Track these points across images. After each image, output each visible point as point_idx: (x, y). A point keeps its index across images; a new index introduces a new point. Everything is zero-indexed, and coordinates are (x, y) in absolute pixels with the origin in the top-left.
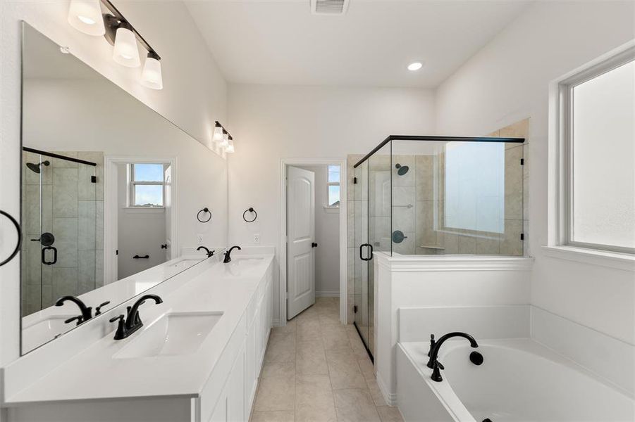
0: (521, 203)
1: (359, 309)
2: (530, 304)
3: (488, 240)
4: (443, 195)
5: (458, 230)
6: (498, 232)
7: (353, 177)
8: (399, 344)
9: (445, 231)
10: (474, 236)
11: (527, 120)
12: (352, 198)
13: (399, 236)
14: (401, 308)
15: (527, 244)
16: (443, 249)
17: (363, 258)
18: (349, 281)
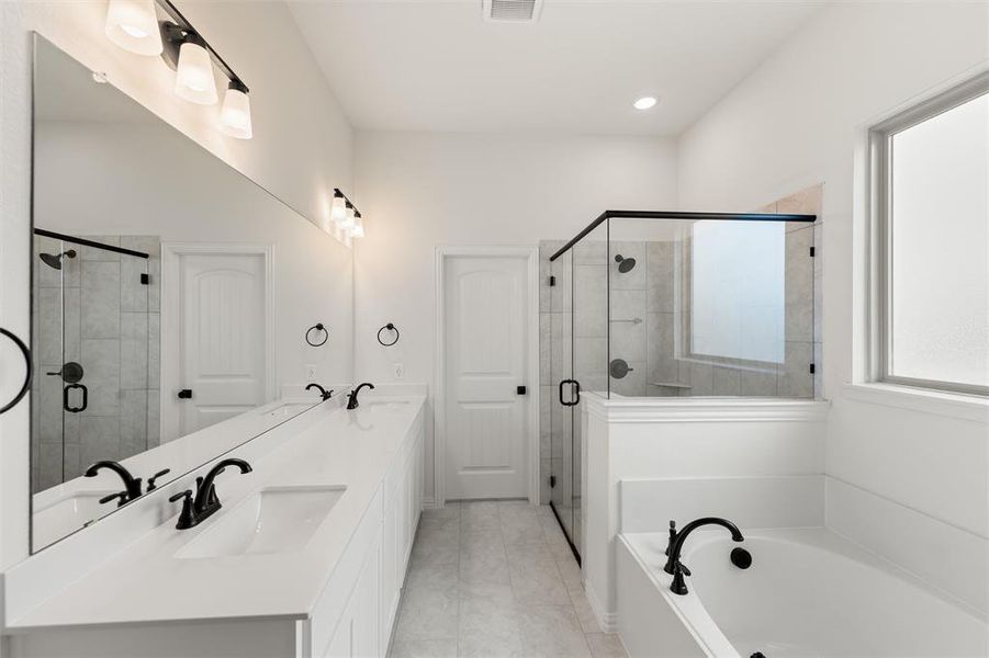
0: (810, 316)
1: (556, 482)
2: (825, 474)
3: (759, 373)
6: (775, 361)
7: (549, 275)
8: (620, 537)
9: (692, 360)
10: (738, 367)
11: (820, 187)
12: (548, 309)
13: (620, 368)
14: (624, 480)
15: (820, 381)
16: (689, 389)
17: (564, 401)
18: (542, 438)
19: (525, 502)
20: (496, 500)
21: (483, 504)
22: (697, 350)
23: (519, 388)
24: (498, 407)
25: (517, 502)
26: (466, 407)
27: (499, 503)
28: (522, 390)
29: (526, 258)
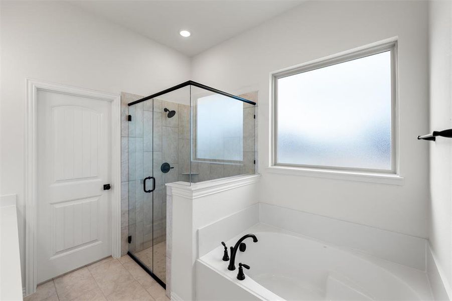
0: (253, 141)
1: (133, 239)
2: (259, 202)
3: (232, 165)
4: (196, 136)
5: (210, 160)
6: (239, 160)
7: (128, 115)
8: (198, 260)
9: (197, 161)
10: (222, 163)
11: (257, 92)
12: (126, 135)
13: (167, 167)
14: (199, 229)
15: (257, 167)
16: (198, 174)
17: (146, 190)
18: (123, 214)
19: (110, 259)
20: (86, 266)
21: (75, 274)
22: (199, 157)
23: (105, 186)
24: (88, 201)
25: (104, 261)
26: (57, 206)
27: (89, 267)
28: (107, 187)
29: (111, 101)
